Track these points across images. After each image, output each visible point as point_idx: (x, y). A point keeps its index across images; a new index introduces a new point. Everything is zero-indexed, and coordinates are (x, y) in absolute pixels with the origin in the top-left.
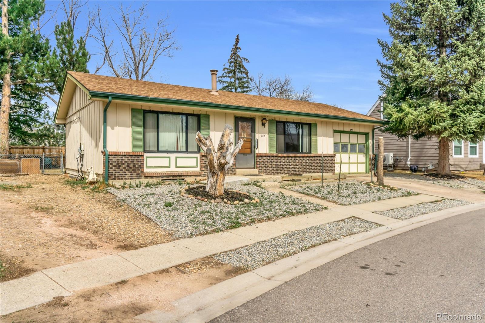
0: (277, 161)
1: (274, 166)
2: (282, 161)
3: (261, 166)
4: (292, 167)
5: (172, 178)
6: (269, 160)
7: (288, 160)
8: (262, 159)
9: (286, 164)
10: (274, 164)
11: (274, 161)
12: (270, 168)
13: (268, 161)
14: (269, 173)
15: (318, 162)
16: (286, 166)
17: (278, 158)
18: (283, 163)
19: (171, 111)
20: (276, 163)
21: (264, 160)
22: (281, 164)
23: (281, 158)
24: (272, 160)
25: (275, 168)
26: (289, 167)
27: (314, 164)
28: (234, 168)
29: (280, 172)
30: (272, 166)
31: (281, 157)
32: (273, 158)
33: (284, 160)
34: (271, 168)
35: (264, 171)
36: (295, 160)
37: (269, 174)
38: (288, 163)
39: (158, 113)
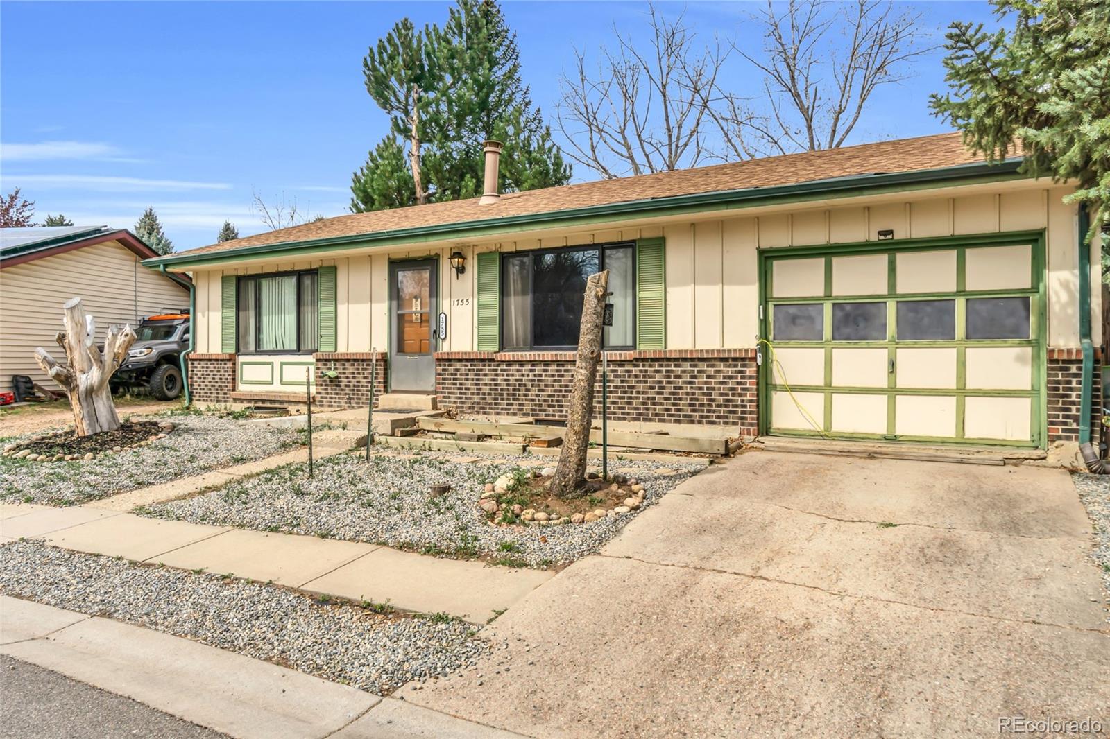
0: (497, 375)
1: (486, 390)
2: (513, 375)
3: (447, 388)
4: (549, 396)
5: (268, 405)
6: (469, 370)
7: (532, 371)
8: (451, 370)
9: (525, 385)
10: (486, 384)
11: (485, 375)
12: (473, 394)
13: (467, 375)
14: (470, 408)
15: (660, 382)
16: (527, 390)
17: (498, 365)
18: (517, 380)
19: (274, 270)
20: (494, 380)
21: (457, 370)
22: (508, 385)
23: (507, 365)
24: (481, 370)
25: (489, 394)
26: (537, 395)
27: (641, 387)
28: (380, 391)
29: (506, 409)
30: (480, 389)
31: (509, 364)
32: (484, 365)
33: (518, 371)
34: (478, 394)
35: (455, 402)
36: (558, 371)
37: (469, 411)
38: (533, 380)
39: (257, 278)
